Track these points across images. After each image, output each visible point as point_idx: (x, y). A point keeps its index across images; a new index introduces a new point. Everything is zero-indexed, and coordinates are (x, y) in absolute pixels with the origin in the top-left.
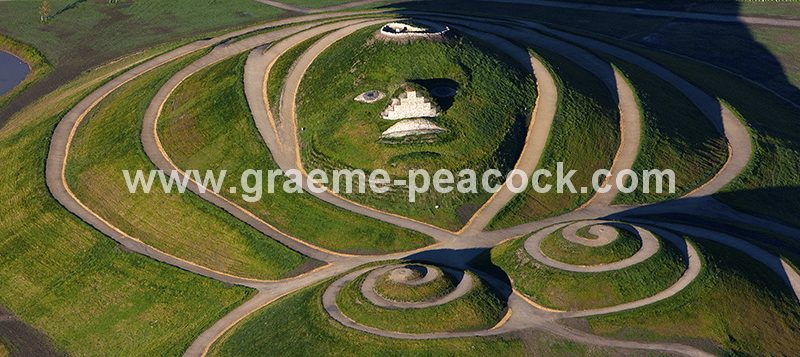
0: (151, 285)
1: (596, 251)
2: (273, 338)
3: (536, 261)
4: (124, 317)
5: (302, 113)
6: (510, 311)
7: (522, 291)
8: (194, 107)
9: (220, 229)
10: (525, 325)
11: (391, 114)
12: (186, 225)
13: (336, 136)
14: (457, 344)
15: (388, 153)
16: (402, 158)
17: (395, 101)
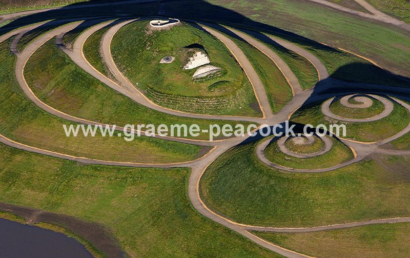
5: (130, 76)
6: (351, 148)
11: (191, 66)
13: (166, 83)
15: (204, 85)
17: (191, 59)
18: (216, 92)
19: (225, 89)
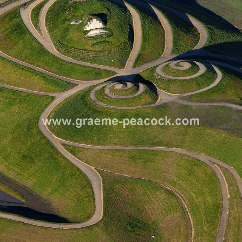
0: (10, 98)
1: (185, 71)
2: (75, 113)
3: (163, 77)
4: (3, 111)
5: (50, 30)
6: (159, 96)
7: (160, 88)
8: (5, 31)
9: (31, 76)
10: (167, 100)
11: (88, 28)
12: (17, 75)
13: (68, 37)
14: (147, 110)
15: (91, 42)
16: (97, 43)
17: (89, 23)
18: (97, 48)
19: (103, 46)
